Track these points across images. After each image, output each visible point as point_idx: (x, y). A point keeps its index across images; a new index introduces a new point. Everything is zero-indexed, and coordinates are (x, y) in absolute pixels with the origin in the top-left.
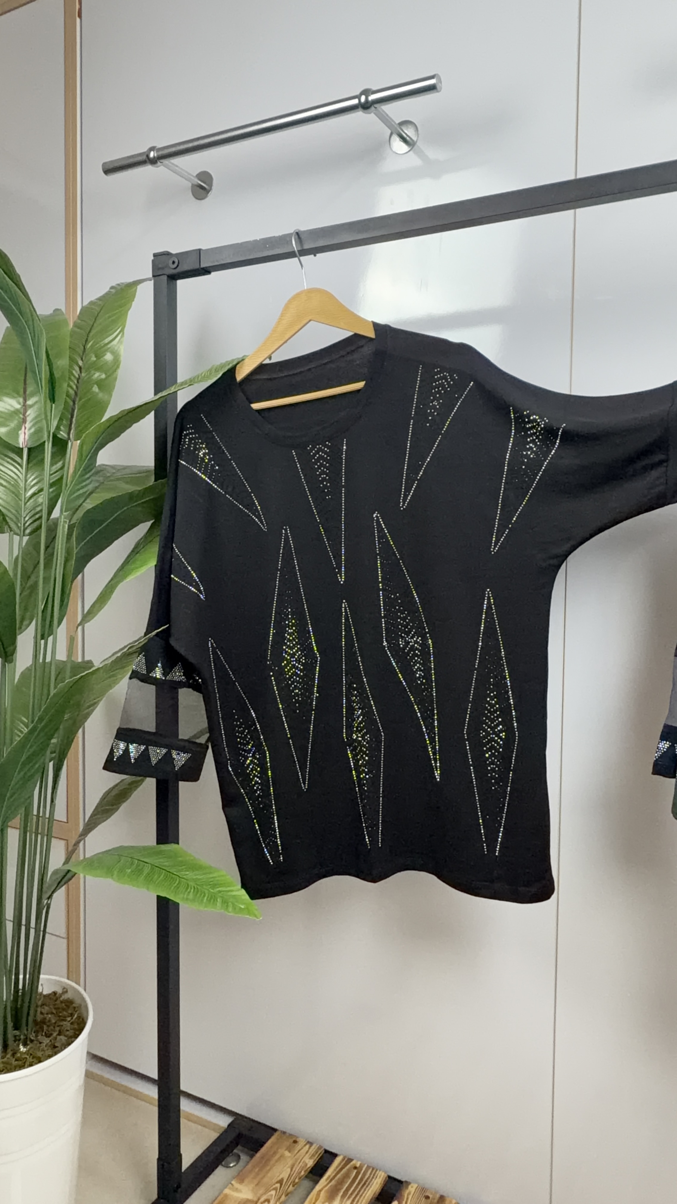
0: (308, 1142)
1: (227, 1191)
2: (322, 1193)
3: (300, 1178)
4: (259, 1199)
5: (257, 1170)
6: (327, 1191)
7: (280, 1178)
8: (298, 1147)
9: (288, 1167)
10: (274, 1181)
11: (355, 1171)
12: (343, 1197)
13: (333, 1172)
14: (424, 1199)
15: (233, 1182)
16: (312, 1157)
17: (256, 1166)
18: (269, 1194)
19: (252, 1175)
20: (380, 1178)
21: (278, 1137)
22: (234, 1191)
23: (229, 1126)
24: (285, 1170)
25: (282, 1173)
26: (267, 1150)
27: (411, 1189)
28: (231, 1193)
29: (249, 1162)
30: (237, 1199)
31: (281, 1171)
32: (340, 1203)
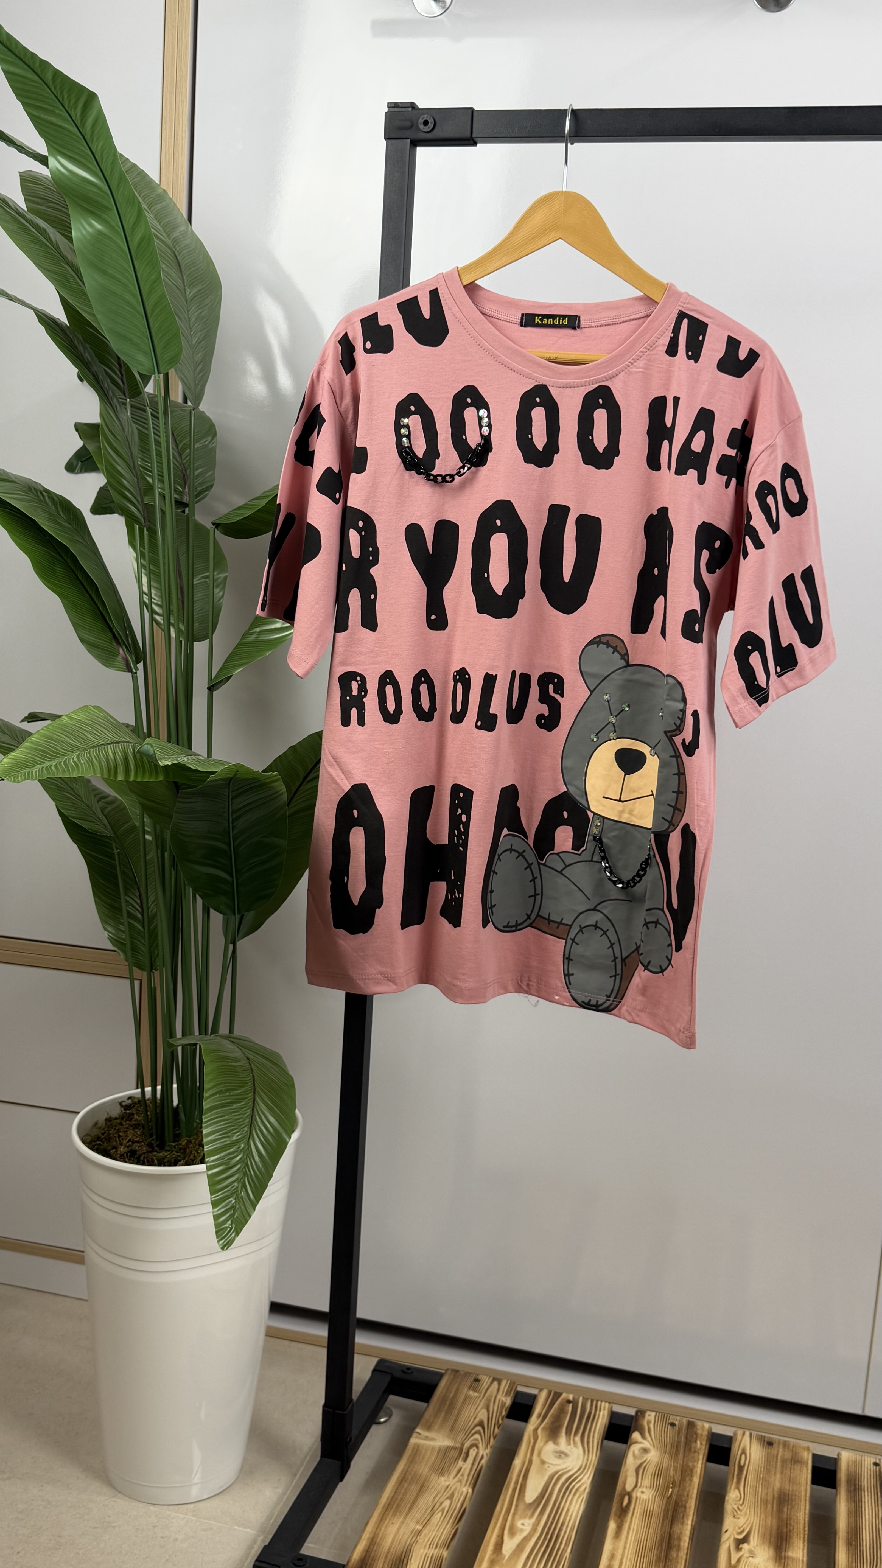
0: (494, 1379)
1: (413, 1440)
2: (539, 1431)
3: (502, 1419)
4: (463, 1445)
5: (443, 1414)
6: (543, 1429)
7: (477, 1420)
8: (485, 1386)
9: (482, 1408)
10: (471, 1424)
11: (571, 1405)
12: (568, 1432)
13: (543, 1409)
14: (669, 1426)
15: (417, 1430)
16: (507, 1394)
17: (439, 1410)
18: (472, 1438)
19: (439, 1421)
20: (604, 1409)
21: (452, 1377)
22: (425, 1439)
23: (374, 1370)
24: (479, 1412)
25: (477, 1414)
26: (444, 1392)
27: (649, 1418)
28: (421, 1442)
29: (427, 1407)
30: (433, 1448)
31: (474, 1413)
32: (567, 1441)
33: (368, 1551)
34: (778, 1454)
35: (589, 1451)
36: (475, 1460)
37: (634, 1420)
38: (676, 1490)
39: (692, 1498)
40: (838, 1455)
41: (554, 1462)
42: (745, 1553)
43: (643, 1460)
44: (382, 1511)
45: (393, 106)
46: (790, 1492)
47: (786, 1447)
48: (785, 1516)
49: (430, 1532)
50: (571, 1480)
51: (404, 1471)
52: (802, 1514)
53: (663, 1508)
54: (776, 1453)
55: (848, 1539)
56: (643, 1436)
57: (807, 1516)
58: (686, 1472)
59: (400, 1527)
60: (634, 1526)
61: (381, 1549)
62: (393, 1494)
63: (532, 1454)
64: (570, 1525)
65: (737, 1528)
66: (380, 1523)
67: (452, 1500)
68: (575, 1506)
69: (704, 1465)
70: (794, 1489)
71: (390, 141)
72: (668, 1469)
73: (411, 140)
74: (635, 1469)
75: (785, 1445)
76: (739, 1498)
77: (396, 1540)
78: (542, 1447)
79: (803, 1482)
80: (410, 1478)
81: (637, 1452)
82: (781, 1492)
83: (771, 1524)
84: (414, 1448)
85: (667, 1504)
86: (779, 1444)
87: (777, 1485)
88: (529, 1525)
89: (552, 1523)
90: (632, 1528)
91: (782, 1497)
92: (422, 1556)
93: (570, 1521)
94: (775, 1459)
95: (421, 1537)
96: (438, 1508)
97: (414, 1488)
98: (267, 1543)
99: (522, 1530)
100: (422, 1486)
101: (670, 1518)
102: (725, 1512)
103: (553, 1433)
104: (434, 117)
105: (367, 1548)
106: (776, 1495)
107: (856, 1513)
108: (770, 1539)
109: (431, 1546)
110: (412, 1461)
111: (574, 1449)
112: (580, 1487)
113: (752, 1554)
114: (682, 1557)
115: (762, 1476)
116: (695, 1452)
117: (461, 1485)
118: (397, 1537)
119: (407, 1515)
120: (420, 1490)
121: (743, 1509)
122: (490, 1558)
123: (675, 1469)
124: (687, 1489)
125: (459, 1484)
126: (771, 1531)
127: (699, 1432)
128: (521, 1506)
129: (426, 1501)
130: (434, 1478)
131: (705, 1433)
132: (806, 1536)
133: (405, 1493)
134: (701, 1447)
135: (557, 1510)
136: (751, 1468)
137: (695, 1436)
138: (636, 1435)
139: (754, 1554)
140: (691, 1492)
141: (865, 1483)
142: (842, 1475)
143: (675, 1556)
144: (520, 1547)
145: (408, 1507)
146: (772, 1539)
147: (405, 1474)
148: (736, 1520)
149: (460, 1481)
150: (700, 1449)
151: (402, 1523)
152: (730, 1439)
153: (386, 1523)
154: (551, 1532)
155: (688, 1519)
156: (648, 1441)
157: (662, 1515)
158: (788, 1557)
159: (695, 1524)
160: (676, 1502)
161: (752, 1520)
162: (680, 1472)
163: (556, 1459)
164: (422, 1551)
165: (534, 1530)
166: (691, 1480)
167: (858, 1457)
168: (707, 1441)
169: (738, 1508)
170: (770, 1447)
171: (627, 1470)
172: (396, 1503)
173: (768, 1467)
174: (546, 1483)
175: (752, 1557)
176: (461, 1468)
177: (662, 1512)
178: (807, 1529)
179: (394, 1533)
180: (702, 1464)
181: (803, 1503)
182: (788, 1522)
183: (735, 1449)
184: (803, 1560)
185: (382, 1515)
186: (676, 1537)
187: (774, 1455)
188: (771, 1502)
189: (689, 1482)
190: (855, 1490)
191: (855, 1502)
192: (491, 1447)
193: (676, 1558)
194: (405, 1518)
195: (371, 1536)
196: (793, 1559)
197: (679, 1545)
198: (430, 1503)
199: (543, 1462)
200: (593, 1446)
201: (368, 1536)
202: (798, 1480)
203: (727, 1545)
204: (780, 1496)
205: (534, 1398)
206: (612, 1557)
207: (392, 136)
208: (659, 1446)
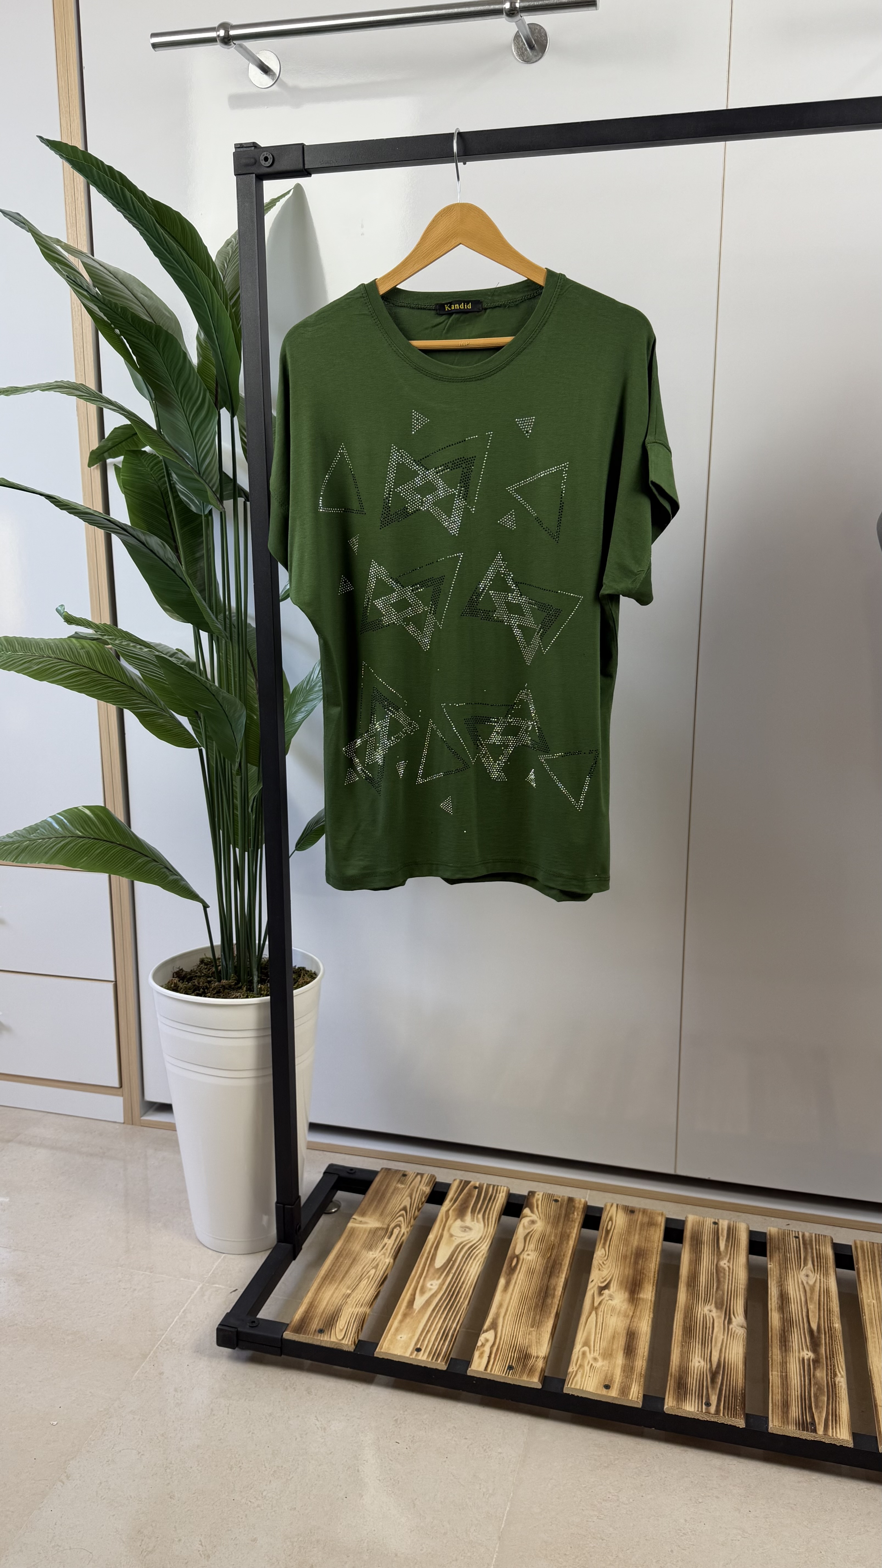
0: (418, 1174)
1: (350, 1225)
2: (450, 1212)
3: (422, 1204)
4: (389, 1226)
5: (375, 1203)
6: (453, 1210)
7: (402, 1206)
8: (410, 1179)
9: (407, 1197)
10: (397, 1209)
11: (477, 1190)
12: (473, 1211)
13: (455, 1194)
14: (553, 1202)
15: (354, 1217)
16: (427, 1184)
17: (372, 1200)
18: (397, 1220)
19: (372, 1208)
20: (503, 1192)
21: (385, 1174)
22: (359, 1224)
23: (325, 1173)
24: (404, 1200)
25: (402, 1202)
26: (378, 1186)
27: (538, 1197)
28: (357, 1225)
29: (364, 1198)
30: (365, 1230)
31: (400, 1200)
32: (472, 1218)
33: (307, 1312)
34: (637, 1220)
35: (488, 1225)
36: (397, 1237)
37: (526, 1199)
38: (555, 1251)
39: (566, 1257)
40: (686, 1218)
41: (460, 1235)
42: (605, 1297)
43: (530, 1230)
44: (320, 1281)
45: (239, 146)
46: (645, 1248)
47: (645, 1214)
48: (640, 1267)
49: (357, 1295)
50: (473, 1248)
51: (341, 1249)
52: (653, 1265)
53: (544, 1266)
54: (636, 1219)
55: (688, 1281)
56: (532, 1211)
57: (657, 1266)
58: (564, 1237)
59: (334, 1293)
60: (519, 1282)
61: (318, 1310)
62: (330, 1268)
63: (443, 1230)
64: (469, 1283)
65: (601, 1278)
66: (318, 1291)
67: (377, 1269)
68: (474, 1269)
69: (579, 1231)
70: (649, 1246)
71: (238, 176)
72: (550, 1236)
73: (256, 175)
74: (523, 1237)
75: (644, 1211)
76: (604, 1255)
77: (329, 1303)
78: (452, 1223)
79: (656, 1239)
80: (345, 1254)
81: (526, 1224)
82: (638, 1248)
83: (628, 1274)
84: (350, 1231)
85: (548, 1262)
86: (639, 1211)
87: (635, 1243)
88: (436, 1285)
89: (455, 1282)
90: (518, 1283)
91: (638, 1252)
92: (349, 1313)
93: (469, 1280)
94: (635, 1223)
95: (351, 1298)
96: (366, 1275)
97: (347, 1262)
98: (229, 1311)
99: (430, 1289)
100: (354, 1259)
101: (548, 1273)
102: (593, 1266)
103: (461, 1213)
104: (272, 153)
105: (306, 1310)
106: (634, 1251)
107: (696, 1261)
108: (626, 1286)
109: (357, 1306)
110: (346, 1243)
111: (477, 1224)
112: (479, 1253)
113: (611, 1297)
114: (555, 1304)
115: (623, 1237)
116: (572, 1221)
117: (385, 1257)
118: (330, 1301)
119: (340, 1282)
120: (352, 1264)
121: (607, 1264)
122: (403, 1312)
123: (555, 1236)
124: (564, 1251)
125: (383, 1256)
126: (628, 1278)
127: (577, 1205)
128: (432, 1271)
129: (356, 1271)
130: (364, 1252)
131: (581, 1206)
132: (655, 1282)
133: (340, 1267)
134: (578, 1217)
135: (460, 1271)
136: (616, 1231)
137: (573, 1209)
138: (526, 1211)
139: (612, 1298)
140: (566, 1253)
141: (705, 1238)
142: (687, 1234)
143: (550, 1302)
144: (428, 1303)
145: (341, 1277)
146: (628, 1286)
147: (341, 1252)
148: (601, 1272)
149: (384, 1254)
150: (576, 1219)
151: (336, 1289)
152: (600, 1210)
153: (323, 1290)
154: (453, 1289)
155: (562, 1273)
156: (536, 1215)
157: (542, 1271)
158: (639, 1298)
159: (568, 1277)
160: (554, 1260)
161: (613, 1272)
162: (559, 1237)
163: (463, 1233)
164: (350, 1309)
165: (440, 1288)
166: (567, 1243)
167: (701, 1219)
168: (582, 1213)
169: (603, 1263)
170: (632, 1214)
171: (517, 1238)
172: (333, 1274)
173: (629, 1230)
174: (453, 1251)
175: (611, 1300)
176: (386, 1244)
177: (543, 1269)
178: (656, 1276)
179: (329, 1297)
180: (577, 1230)
181: (654, 1257)
182: (642, 1271)
183: (604, 1217)
184: (651, 1300)
185: (320, 1284)
186: (552, 1288)
187: (634, 1220)
188: (630, 1257)
189: (565, 1245)
190: (697, 1244)
191: (696, 1253)
192: (411, 1227)
193: (551, 1304)
194: (338, 1285)
195: (311, 1300)
196: (643, 1299)
197: (554, 1294)
198: (359, 1272)
199: (451, 1236)
200: (492, 1221)
201: (308, 1300)
202: (652, 1238)
203: (592, 1292)
204: (637, 1251)
205: (448, 1186)
206: (500, 1306)
207: (240, 172)
208: (544, 1218)
